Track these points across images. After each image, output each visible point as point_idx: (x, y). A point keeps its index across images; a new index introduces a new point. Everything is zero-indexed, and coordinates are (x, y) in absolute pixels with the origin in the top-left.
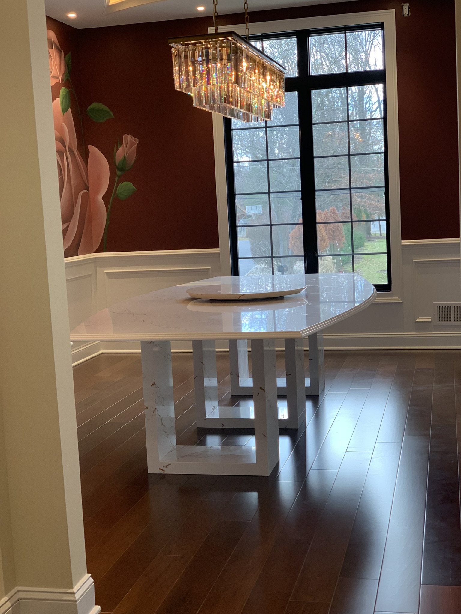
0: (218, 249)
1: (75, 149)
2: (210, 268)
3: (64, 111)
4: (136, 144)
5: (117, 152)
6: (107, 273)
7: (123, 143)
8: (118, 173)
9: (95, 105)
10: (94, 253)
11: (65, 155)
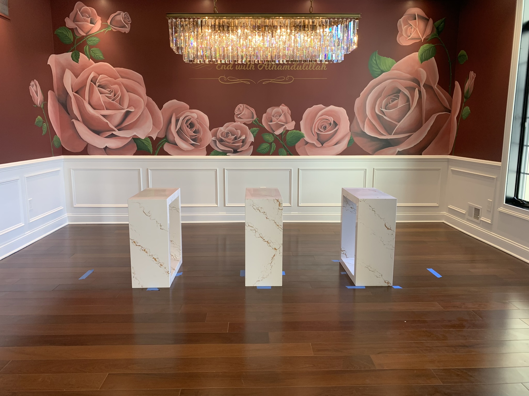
0: (500, 163)
1: (435, 85)
3: (424, 60)
4: (474, 78)
5: (466, 84)
6: (451, 170)
7: (469, 79)
8: (465, 100)
9: (461, 52)
10: (449, 156)
11: (417, 89)
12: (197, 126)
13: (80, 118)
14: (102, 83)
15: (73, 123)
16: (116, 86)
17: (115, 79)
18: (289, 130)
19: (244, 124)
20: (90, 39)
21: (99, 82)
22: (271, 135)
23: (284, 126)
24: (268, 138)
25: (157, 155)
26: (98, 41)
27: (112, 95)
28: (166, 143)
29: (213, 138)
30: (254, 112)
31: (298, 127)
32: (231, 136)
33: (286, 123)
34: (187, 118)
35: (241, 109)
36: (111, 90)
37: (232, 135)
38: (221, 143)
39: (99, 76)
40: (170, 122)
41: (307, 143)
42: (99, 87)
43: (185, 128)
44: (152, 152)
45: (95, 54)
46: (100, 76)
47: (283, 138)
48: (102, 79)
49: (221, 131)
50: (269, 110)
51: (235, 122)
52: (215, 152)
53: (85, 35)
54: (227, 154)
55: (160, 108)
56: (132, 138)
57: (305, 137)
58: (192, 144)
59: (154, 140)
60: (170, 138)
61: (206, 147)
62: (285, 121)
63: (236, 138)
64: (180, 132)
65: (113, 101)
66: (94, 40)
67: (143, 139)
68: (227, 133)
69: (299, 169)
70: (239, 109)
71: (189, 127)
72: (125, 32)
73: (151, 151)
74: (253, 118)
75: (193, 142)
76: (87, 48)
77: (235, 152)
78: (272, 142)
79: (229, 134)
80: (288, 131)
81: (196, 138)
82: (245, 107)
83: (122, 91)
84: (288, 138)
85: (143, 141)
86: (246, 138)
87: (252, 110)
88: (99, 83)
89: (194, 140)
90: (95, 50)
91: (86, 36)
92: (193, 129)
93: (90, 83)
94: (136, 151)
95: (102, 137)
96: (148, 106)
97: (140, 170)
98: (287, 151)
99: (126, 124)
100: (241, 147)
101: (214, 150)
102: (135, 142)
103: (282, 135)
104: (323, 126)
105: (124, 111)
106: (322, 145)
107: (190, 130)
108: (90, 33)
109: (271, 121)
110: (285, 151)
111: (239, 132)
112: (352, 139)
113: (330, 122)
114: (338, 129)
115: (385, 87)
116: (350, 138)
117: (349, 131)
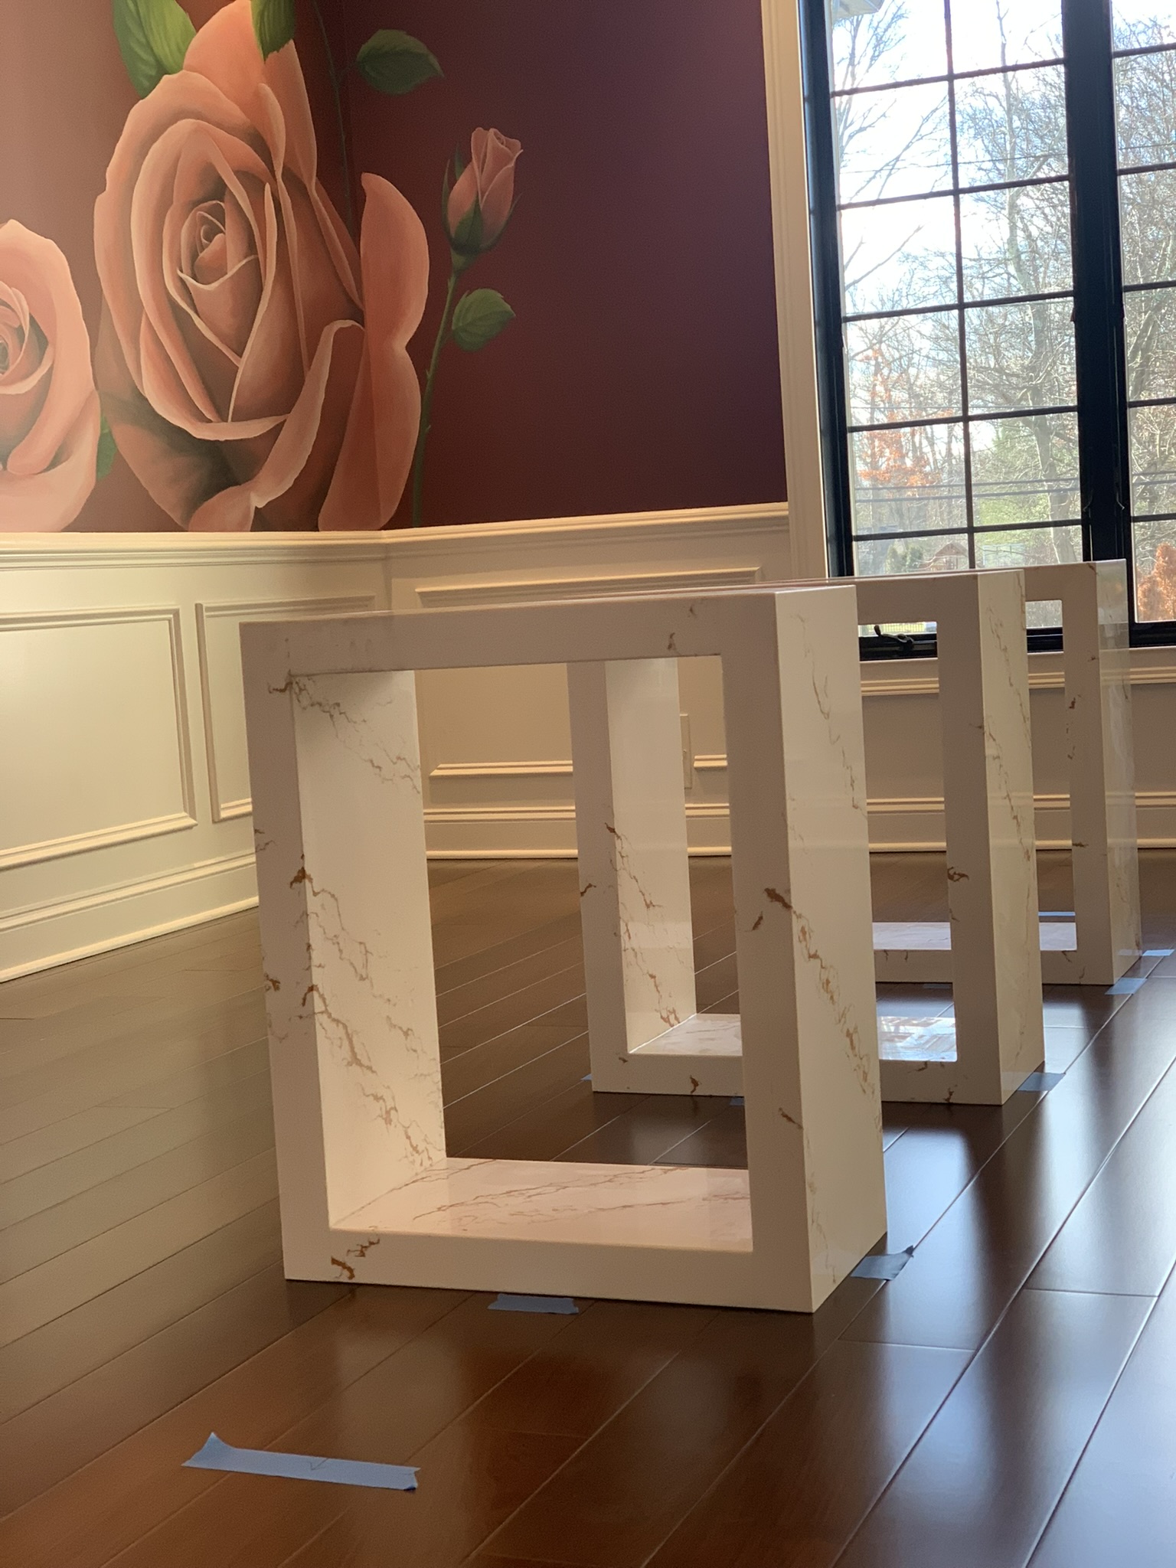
0: (784, 505)
1: (310, 178)
2: (756, 569)
3: (270, 45)
4: (512, 159)
5: (451, 188)
6: (421, 594)
7: (470, 160)
8: (457, 260)
9: (384, 39)
10: (383, 531)
11: (268, 189)
112: (106, 431)
113: (16, 326)
114: (52, 365)
115: (177, 159)
116: (102, 429)
117: (94, 387)
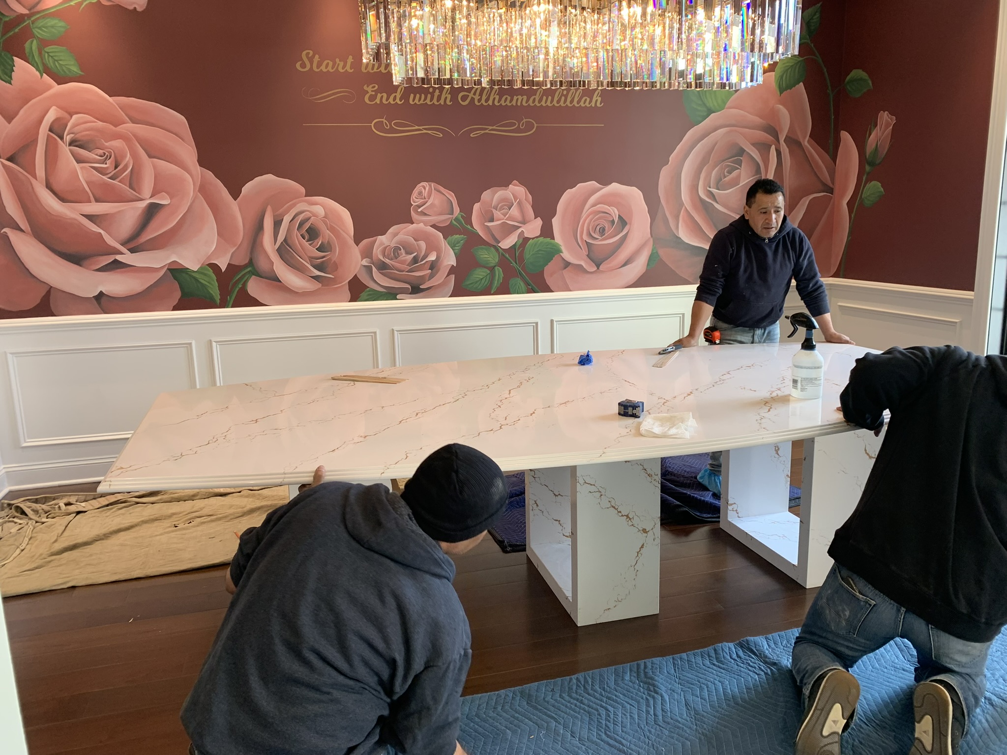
0: (973, 293)
1: (805, 138)
2: (959, 321)
3: (785, 88)
4: (891, 125)
5: (869, 137)
7: (877, 125)
8: (868, 168)
9: (855, 74)
10: (830, 278)
11: (773, 147)
12: (326, 234)
13: (23, 223)
14: (80, 134)
15: (6, 237)
16: (117, 144)
17: (116, 126)
18: (530, 238)
19: (434, 226)
20: (40, 23)
21: (72, 133)
22: (492, 249)
23: (520, 230)
24: (487, 256)
25: (230, 306)
26: (63, 30)
27: (109, 164)
28: (253, 276)
29: (364, 260)
30: (454, 200)
31: (547, 231)
32: (404, 255)
33: (524, 222)
34: (301, 217)
35: (425, 193)
36: (107, 153)
37: (408, 253)
38: (383, 271)
39: (71, 117)
40: (260, 227)
41: (567, 264)
42: (75, 144)
43: (298, 240)
44: (218, 302)
45: (57, 61)
46: (75, 117)
47: (517, 255)
48: (79, 124)
49: (382, 244)
50: (486, 195)
51: (412, 223)
52: (371, 293)
53: (25, 12)
54: (398, 297)
55: (235, 194)
56: (168, 269)
57: (562, 253)
58: (316, 278)
59: (223, 270)
60: (262, 264)
61: (349, 282)
62: (520, 219)
63: (415, 260)
64: (285, 251)
65: (114, 180)
66: (52, 27)
67: (196, 270)
68: (397, 249)
69: (552, 321)
70: (420, 193)
71: (307, 238)
72: (135, 8)
73: (217, 298)
74: (452, 213)
75: (317, 273)
76: (32, 46)
77: (416, 290)
78: (495, 266)
79: (400, 250)
80: (527, 240)
81: (323, 262)
82: (435, 189)
83: (135, 156)
84: (529, 254)
85: (194, 274)
86: (438, 257)
87: (449, 194)
88: (72, 135)
89: (319, 267)
90: (55, 52)
91: (29, 16)
92: (316, 241)
93: (48, 136)
94: (179, 300)
95: (87, 269)
96: (203, 189)
97: (190, 344)
98: (527, 284)
99: (150, 234)
100: (427, 278)
101: (368, 289)
102: (175, 278)
103: (515, 250)
104: (598, 228)
105: (143, 205)
106: (598, 268)
107: (310, 245)
108: (39, 8)
109: (492, 220)
110: (522, 284)
111: (423, 244)
112: (655, 251)
113: (612, 219)
114: (628, 232)
115: (716, 144)
116: (653, 250)
117: (650, 236)
